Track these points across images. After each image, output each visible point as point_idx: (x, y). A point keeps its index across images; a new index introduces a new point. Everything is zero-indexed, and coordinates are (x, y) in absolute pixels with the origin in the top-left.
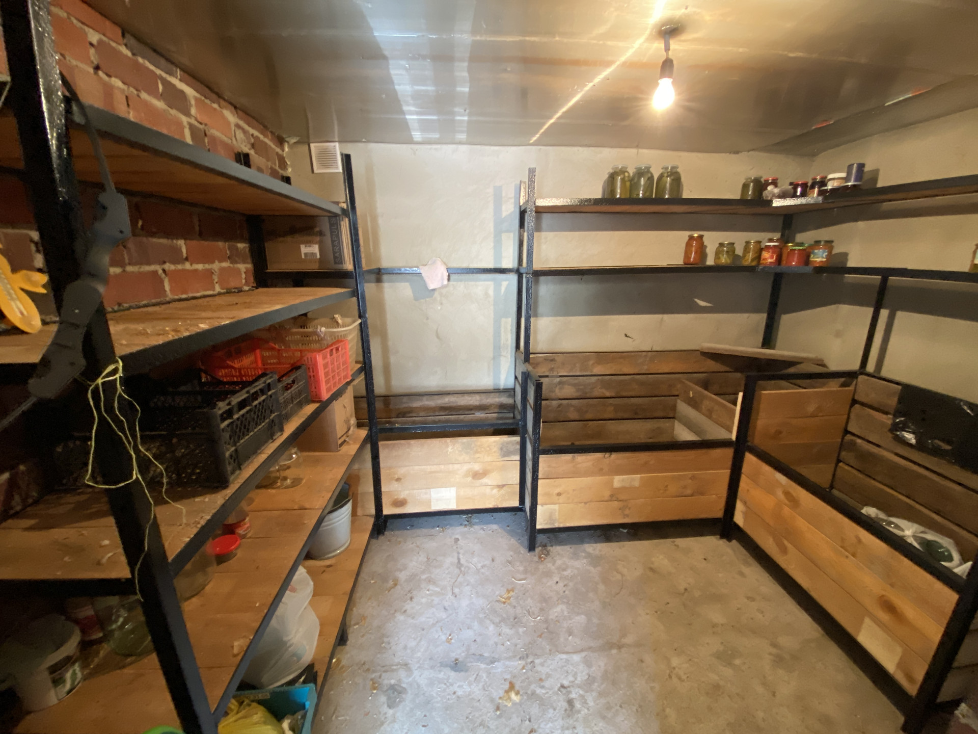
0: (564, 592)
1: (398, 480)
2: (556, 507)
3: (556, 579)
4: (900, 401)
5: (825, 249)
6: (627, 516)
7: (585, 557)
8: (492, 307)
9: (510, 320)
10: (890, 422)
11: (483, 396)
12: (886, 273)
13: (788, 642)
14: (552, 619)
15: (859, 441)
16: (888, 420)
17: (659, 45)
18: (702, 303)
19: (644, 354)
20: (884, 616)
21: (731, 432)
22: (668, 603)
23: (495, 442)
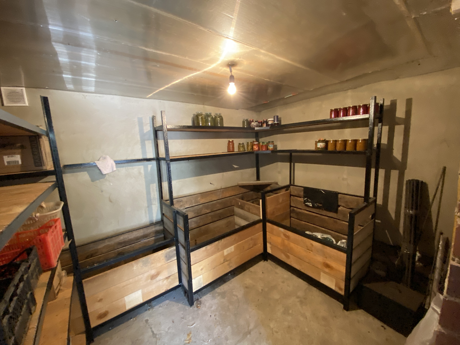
0: (216, 319)
1: (101, 300)
2: (201, 276)
3: (209, 315)
4: (304, 193)
5: (272, 144)
6: (231, 267)
7: (218, 296)
8: (144, 179)
9: (155, 184)
10: (303, 200)
11: (145, 229)
12: (291, 152)
13: (300, 294)
14: (216, 337)
15: (295, 209)
16: (302, 200)
17: (228, 70)
18: (235, 166)
19: (220, 190)
20: (327, 270)
21: (260, 216)
22: (259, 300)
23: (162, 254)
